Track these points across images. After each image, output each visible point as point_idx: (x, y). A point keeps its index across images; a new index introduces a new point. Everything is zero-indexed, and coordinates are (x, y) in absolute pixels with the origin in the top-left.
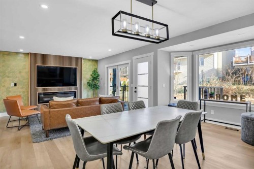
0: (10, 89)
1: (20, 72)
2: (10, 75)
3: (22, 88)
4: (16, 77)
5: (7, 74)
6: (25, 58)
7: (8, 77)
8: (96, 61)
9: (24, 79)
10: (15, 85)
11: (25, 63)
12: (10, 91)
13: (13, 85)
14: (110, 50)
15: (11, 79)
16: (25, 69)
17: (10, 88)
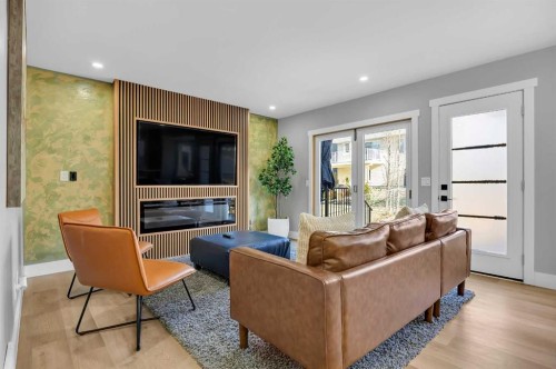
0: (58, 190)
1: (87, 138)
2: (54, 146)
3: (93, 187)
4: (75, 153)
5: (47, 141)
6: (101, 95)
7: (51, 151)
8: (275, 121)
9: (98, 160)
10: (73, 176)
11: (101, 112)
12: (57, 196)
13: (65, 176)
14: (364, 79)
15: (60, 157)
16: (103, 128)
17: (56, 186)
